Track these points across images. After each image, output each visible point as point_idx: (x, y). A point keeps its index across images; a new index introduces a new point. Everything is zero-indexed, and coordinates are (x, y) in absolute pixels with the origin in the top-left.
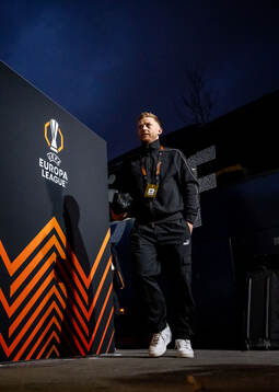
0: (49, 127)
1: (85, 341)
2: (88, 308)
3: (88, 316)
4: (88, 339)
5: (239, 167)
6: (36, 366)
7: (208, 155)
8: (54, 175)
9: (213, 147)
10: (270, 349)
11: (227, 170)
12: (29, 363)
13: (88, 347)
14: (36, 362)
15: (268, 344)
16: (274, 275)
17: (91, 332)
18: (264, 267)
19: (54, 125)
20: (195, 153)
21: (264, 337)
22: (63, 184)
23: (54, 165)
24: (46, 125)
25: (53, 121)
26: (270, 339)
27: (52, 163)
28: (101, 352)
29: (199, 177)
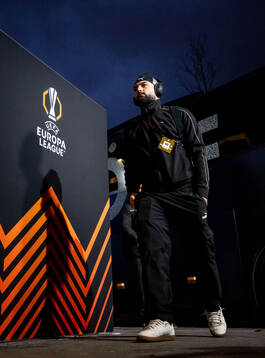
1: (82, 320)
2: (85, 283)
3: (85, 291)
4: (86, 316)
5: (242, 137)
7: (210, 123)
8: (52, 144)
9: (216, 116)
11: (230, 139)
12: (21, 343)
13: (85, 325)
17: (89, 309)
19: (53, 93)
22: (60, 152)
23: (52, 133)
24: (45, 93)
25: (52, 89)
27: (50, 131)
28: (99, 331)
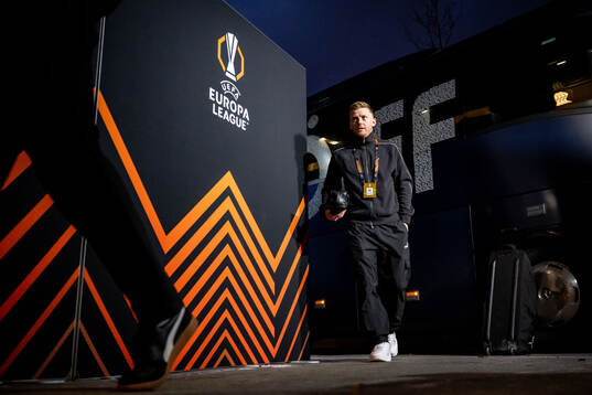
0: (224, 45)
1: (270, 346)
2: (274, 299)
3: (274, 309)
4: (274, 341)
5: (486, 111)
6: (200, 378)
7: (446, 92)
8: (230, 112)
9: (453, 82)
10: (516, 353)
12: (189, 374)
13: (274, 352)
14: (199, 373)
15: (513, 347)
16: (525, 256)
17: (279, 332)
18: (514, 247)
19: (232, 40)
20: (427, 89)
21: (509, 338)
22: (242, 125)
23: (231, 98)
24: (221, 41)
25: (230, 36)
26: (516, 340)
27: (228, 95)
28: (290, 359)
29: (431, 123)
